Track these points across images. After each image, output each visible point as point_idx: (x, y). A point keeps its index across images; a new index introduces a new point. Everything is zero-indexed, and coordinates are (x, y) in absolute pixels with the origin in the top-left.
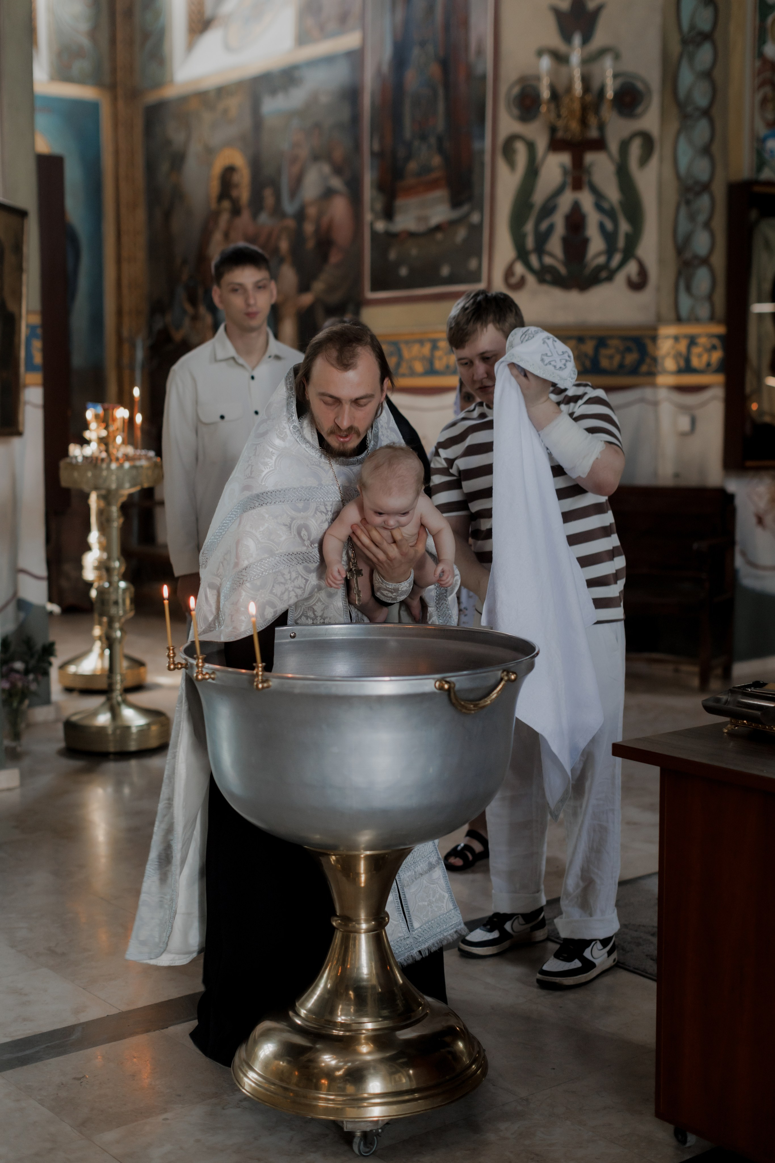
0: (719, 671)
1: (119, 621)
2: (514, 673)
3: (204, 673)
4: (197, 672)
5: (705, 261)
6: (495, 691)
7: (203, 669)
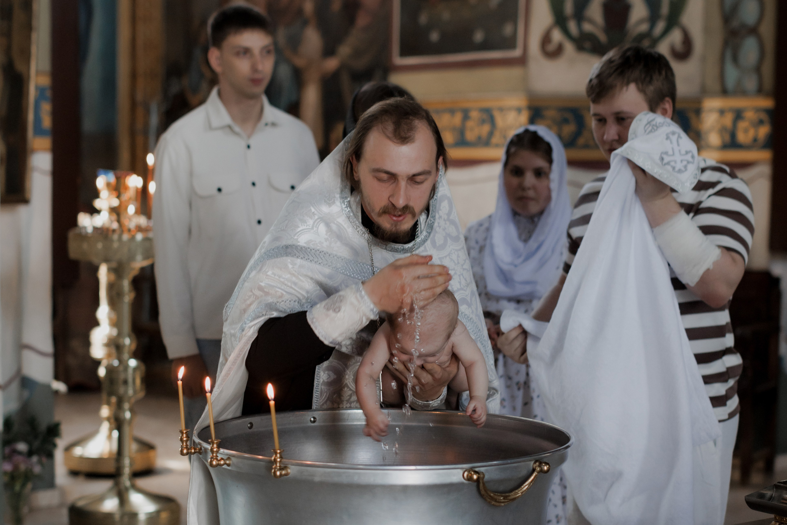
0: (760, 464)
1: (129, 401)
2: (547, 464)
3: (219, 458)
4: (212, 458)
5: (753, 31)
6: (527, 483)
7: (218, 455)
